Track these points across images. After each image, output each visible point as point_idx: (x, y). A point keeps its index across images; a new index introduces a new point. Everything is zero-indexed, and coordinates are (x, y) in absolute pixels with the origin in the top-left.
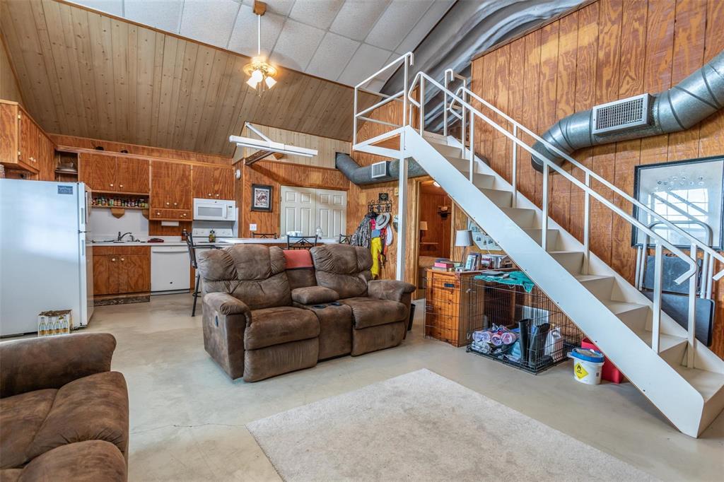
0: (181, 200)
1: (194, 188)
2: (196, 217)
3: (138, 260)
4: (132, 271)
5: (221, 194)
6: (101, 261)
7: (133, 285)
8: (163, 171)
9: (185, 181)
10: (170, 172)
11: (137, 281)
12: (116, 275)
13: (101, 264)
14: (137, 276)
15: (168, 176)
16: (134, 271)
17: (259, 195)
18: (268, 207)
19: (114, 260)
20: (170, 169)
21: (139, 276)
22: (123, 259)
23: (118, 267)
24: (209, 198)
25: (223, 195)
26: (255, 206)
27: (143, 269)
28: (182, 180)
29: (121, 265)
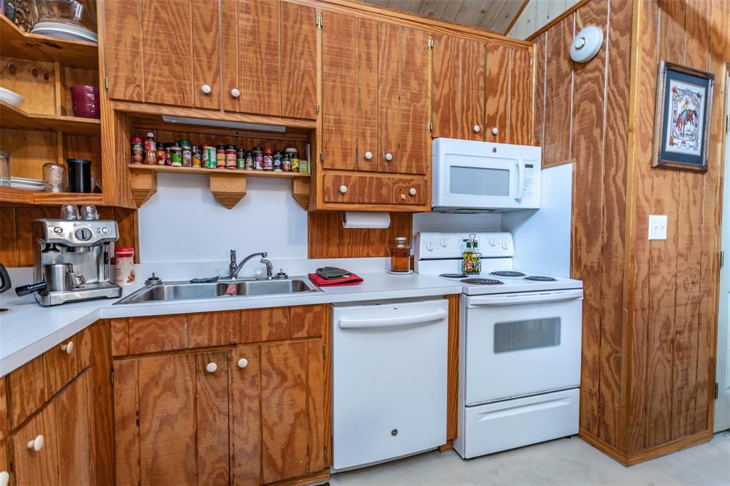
0: (401, 146)
1: (435, 107)
2: (445, 196)
3: (294, 361)
4: (275, 400)
5: (502, 128)
6: (168, 373)
7: (277, 457)
8: (356, 47)
9: (414, 84)
10: (374, 51)
11: (291, 438)
12: (221, 423)
13: (170, 388)
14: (289, 418)
15: (369, 67)
16: (280, 404)
17: (680, 108)
18: (698, 153)
19: (212, 367)
20: (373, 42)
21: (297, 415)
22: (243, 362)
23: (228, 393)
24: (473, 135)
25: (508, 131)
26: (669, 148)
27: (308, 391)
28: (406, 83)
29: (237, 385)
